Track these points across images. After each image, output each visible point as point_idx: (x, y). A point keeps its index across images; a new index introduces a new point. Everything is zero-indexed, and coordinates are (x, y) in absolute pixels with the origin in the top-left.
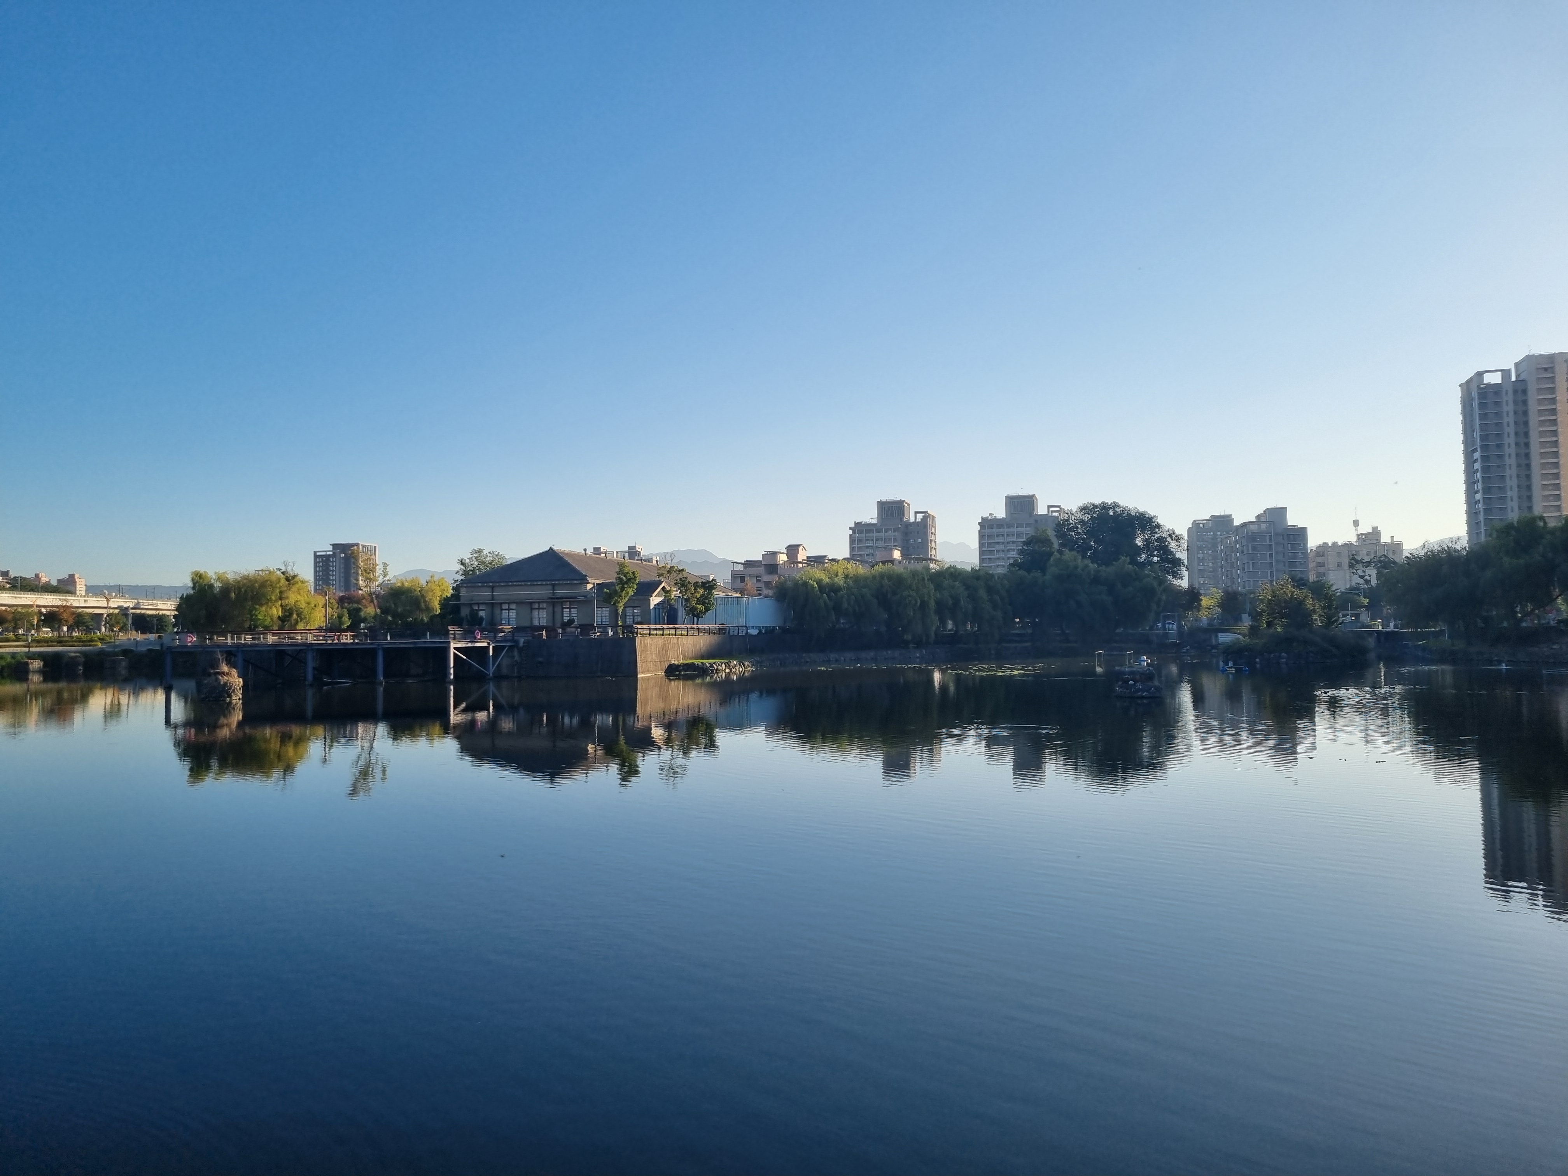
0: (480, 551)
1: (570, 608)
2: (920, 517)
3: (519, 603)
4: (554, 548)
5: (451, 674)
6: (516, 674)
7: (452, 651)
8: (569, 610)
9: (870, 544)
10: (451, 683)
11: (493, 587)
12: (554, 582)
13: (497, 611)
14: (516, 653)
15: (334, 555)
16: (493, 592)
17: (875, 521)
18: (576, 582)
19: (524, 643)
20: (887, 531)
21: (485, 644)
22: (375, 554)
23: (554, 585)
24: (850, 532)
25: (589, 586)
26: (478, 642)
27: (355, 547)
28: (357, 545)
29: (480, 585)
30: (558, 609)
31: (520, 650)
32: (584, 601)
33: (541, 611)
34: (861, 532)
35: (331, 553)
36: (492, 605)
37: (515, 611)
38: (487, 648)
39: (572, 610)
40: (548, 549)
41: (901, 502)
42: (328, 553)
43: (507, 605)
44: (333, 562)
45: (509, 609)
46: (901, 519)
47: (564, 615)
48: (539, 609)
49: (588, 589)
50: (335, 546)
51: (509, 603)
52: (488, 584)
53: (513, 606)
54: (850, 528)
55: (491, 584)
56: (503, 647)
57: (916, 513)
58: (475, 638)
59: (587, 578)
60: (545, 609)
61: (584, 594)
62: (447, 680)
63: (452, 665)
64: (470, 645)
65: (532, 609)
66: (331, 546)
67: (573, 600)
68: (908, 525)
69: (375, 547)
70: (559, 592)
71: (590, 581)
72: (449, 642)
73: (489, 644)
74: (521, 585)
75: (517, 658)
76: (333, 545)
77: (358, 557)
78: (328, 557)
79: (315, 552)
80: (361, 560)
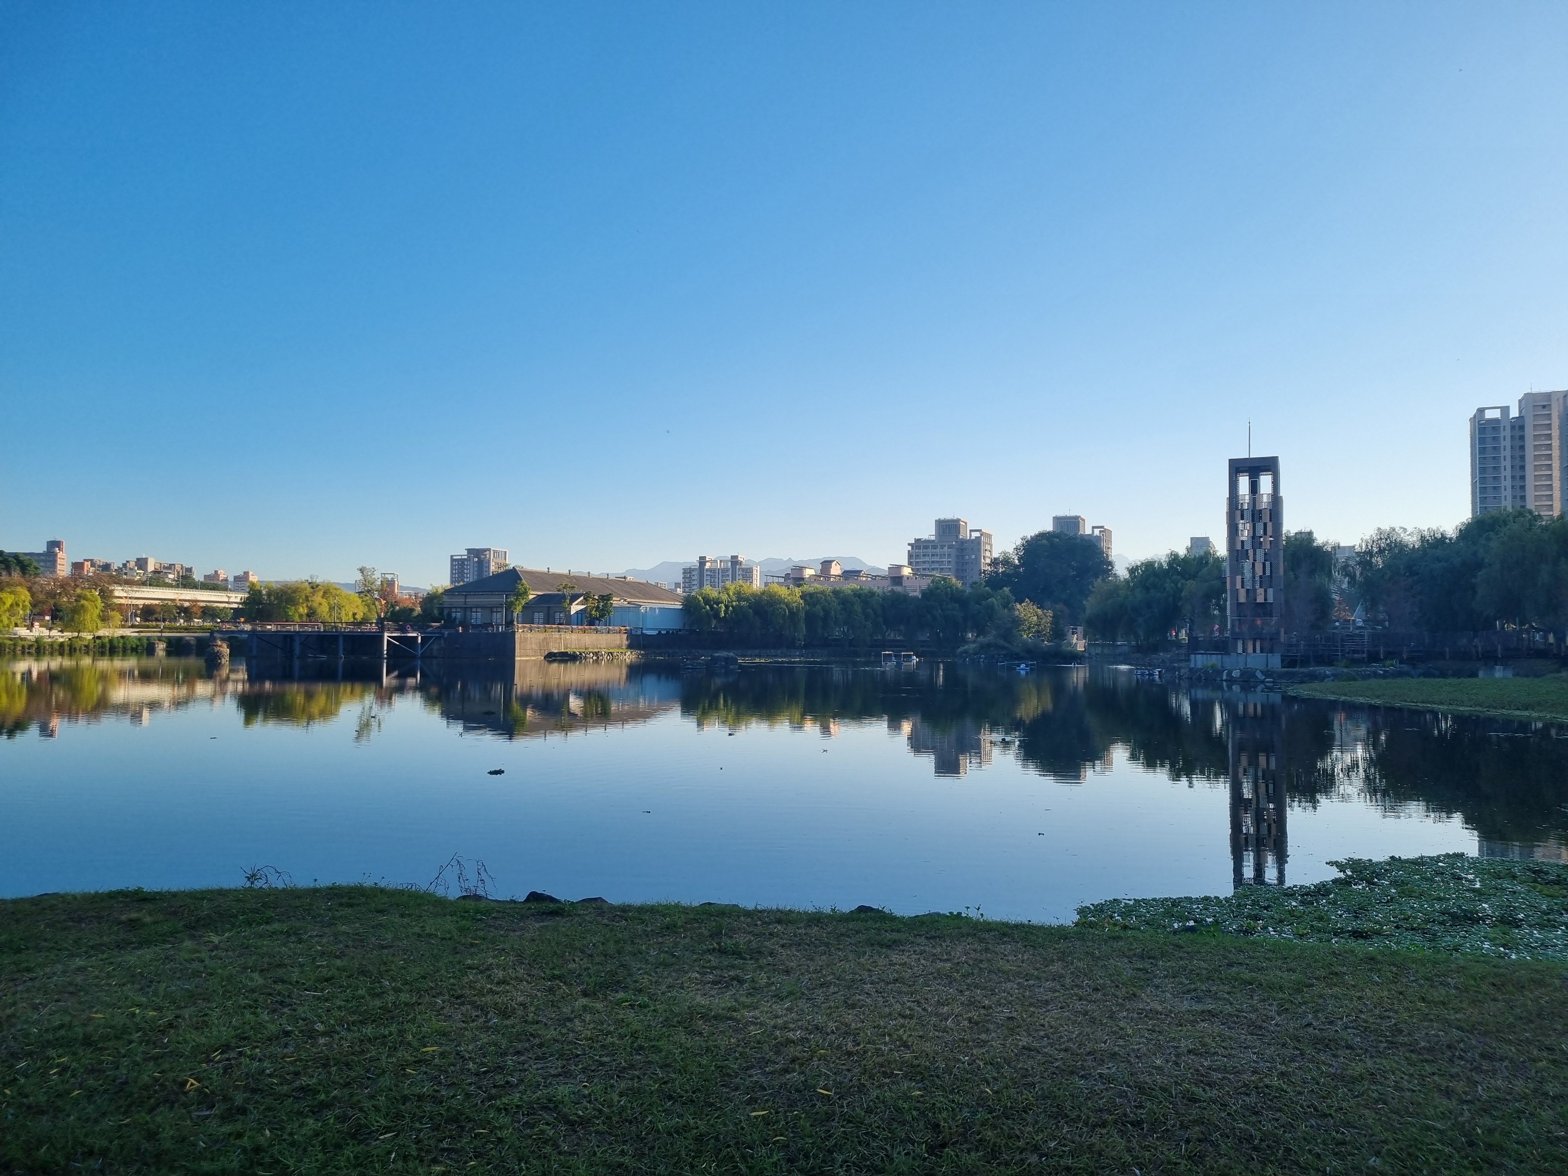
2: (975, 535)
3: (485, 606)
4: (518, 565)
5: (384, 653)
6: (441, 656)
7: (386, 638)
9: (927, 559)
10: (384, 659)
14: (442, 641)
15: (470, 558)
16: (467, 600)
17: (933, 538)
19: (448, 634)
20: (942, 547)
21: (415, 635)
22: (504, 556)
24: (910, 548)
25: (532, 596)
26: (409, 633)
27: (487, 552)
28: (489, 550)
31: (445, 640)
34: (918, 547)
35: (465, 557)
36: (466, 608)
37: (482, 612)
40: (513, 567)
41: (958, 520)
42: (462, 557)
44: (469, 564)
45: (477, 611)
46: (957, 537)
50: (470, 551)
51: (476, 607)
52: (464, 592)
54: (909, 544)
56: (430, 637)
57: (971, 531)
58: (407, 630)
59: (531, 589)
62: (380, 657)
63: (385, 648)
64: (402, 635)
65: (492, 612)
66: (464, 551)
68: (964, 542)
69: (506, 551)
71: (532, 593)
72: (384, 632)
73: (418, 634)
74: (485, 595)
76: (468, 550)
77: (489, 561)
78: (463, 560)
79: (452, 556)
80: (492, 564)
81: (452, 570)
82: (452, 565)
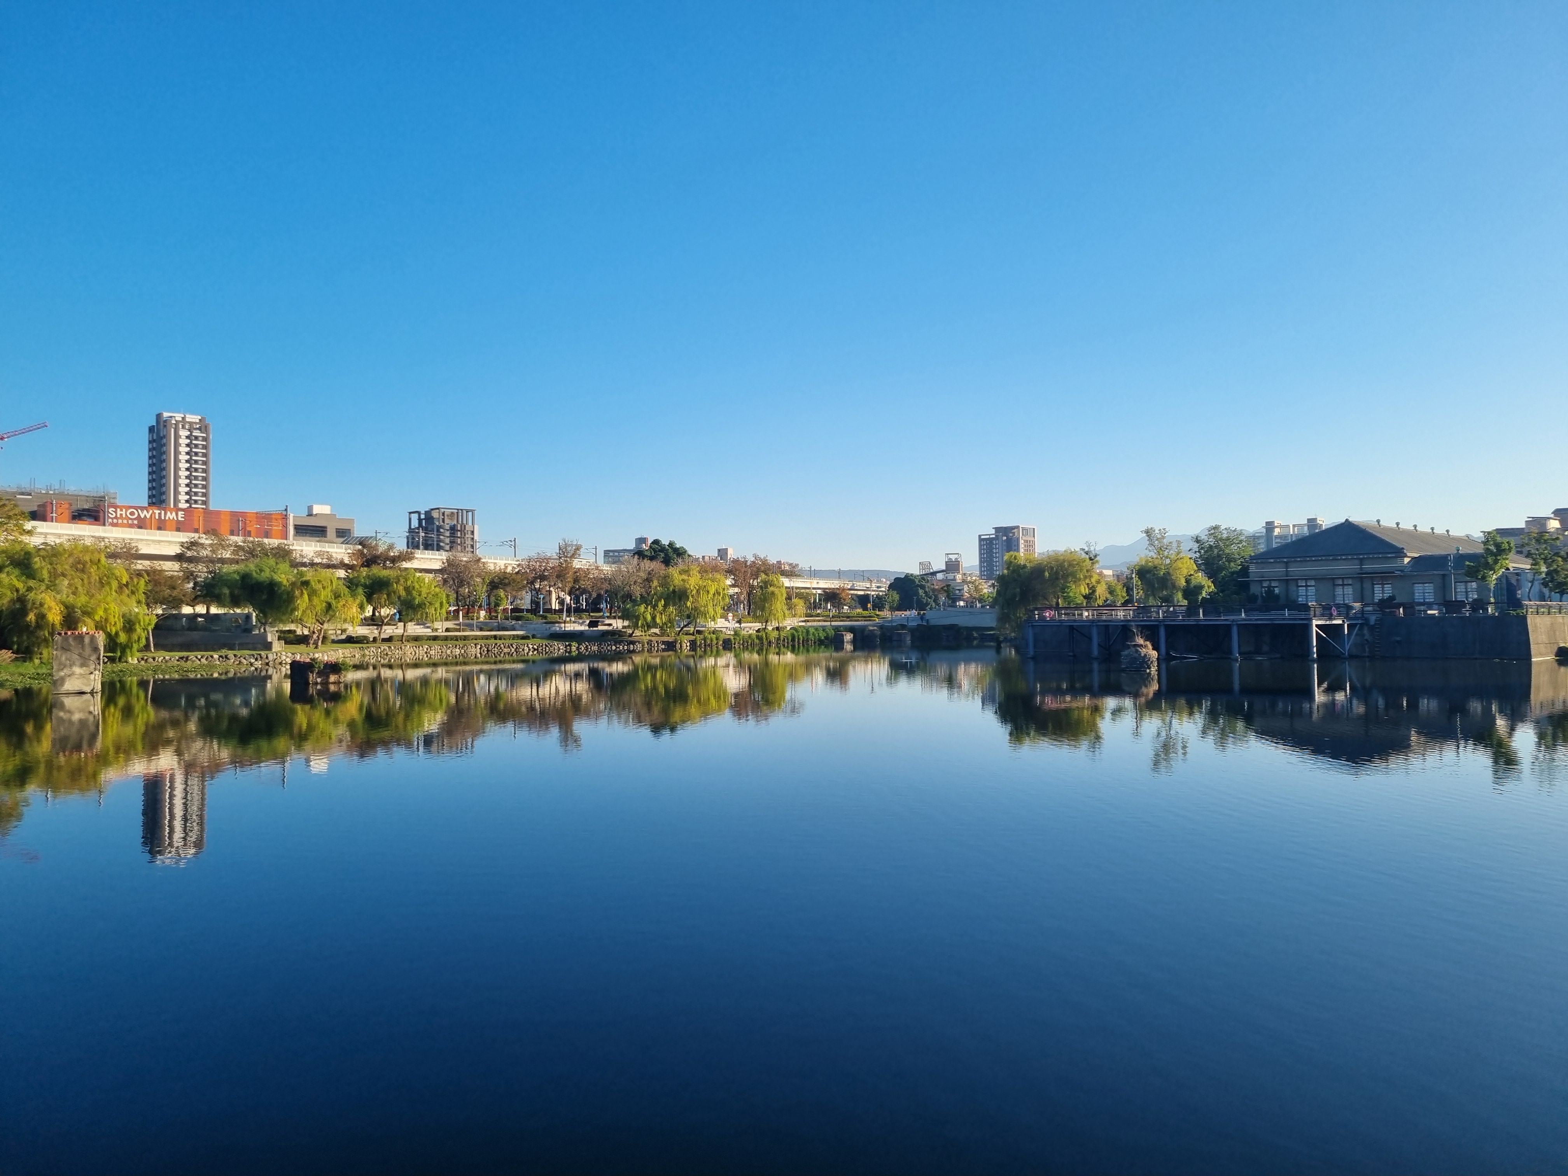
0: (1216, 528)
1: (1383, 584)
3: (1318, 579)
4: (1350, 520)
5: (1314, 653)
6: (1367, 654)
7: (1315, 629)
8: (1380, 586)
10: (1313, 661)
11: (1287, 563)
12: (1361, 557)
13: (1293, 588)
14: (1366, 631)
15: (997, 538)
16: (1287, 568)
18: (1390, 556)
19: (1376, 620)
21: (1340, 622)
22: (1034, 537)
23: (1361, 560)
25: (1407, 560)
26: (1335, 619)
27: (1016, 530)
28: (1018, 527)
29: (1272, 561)
30: (1367, 585)
31: (1372, 628)
32: (1401, 576)
33: (1345, 587)
35: (994, 536)
36: (1287, 581)
37: (1313, 588)
38: (1342, 626)
39: (1386, 586)
40: (1343, 521)
42: (991, 536)
43: (1304, 581)
44: (996, 544)
45: (1306, 586)
47: (1376, 592)
48: (1343, 585)
49: (1405, 563)
50: (997, 529)
51: (1306, 579)
52: (1281, 560)
53: (1313, 583)
55: (1285, 560)
56: (1356, 625)
58: (1331, 615)
59: (1405, 551)
60: (1350, 585)
61: (1400, 568)
62: (1310, 658)
63: (1315, 644)
64: (1328, 623)
65: (1335, 585)
66: (994, 530)
67: (1384, 577)
69: (1034, 529)
70: (1367, 567)
71: (1408, 554)
72: (1311, 620)
73: (1343, 621)
74: (1321, 560)
75: (1367, 636)
76: (996, 529)
77: (1018, 539)
78: (991, 540)
79: (980, 536)
80: (1022, 541)
81: (980, 550)
82: (980, 545)
